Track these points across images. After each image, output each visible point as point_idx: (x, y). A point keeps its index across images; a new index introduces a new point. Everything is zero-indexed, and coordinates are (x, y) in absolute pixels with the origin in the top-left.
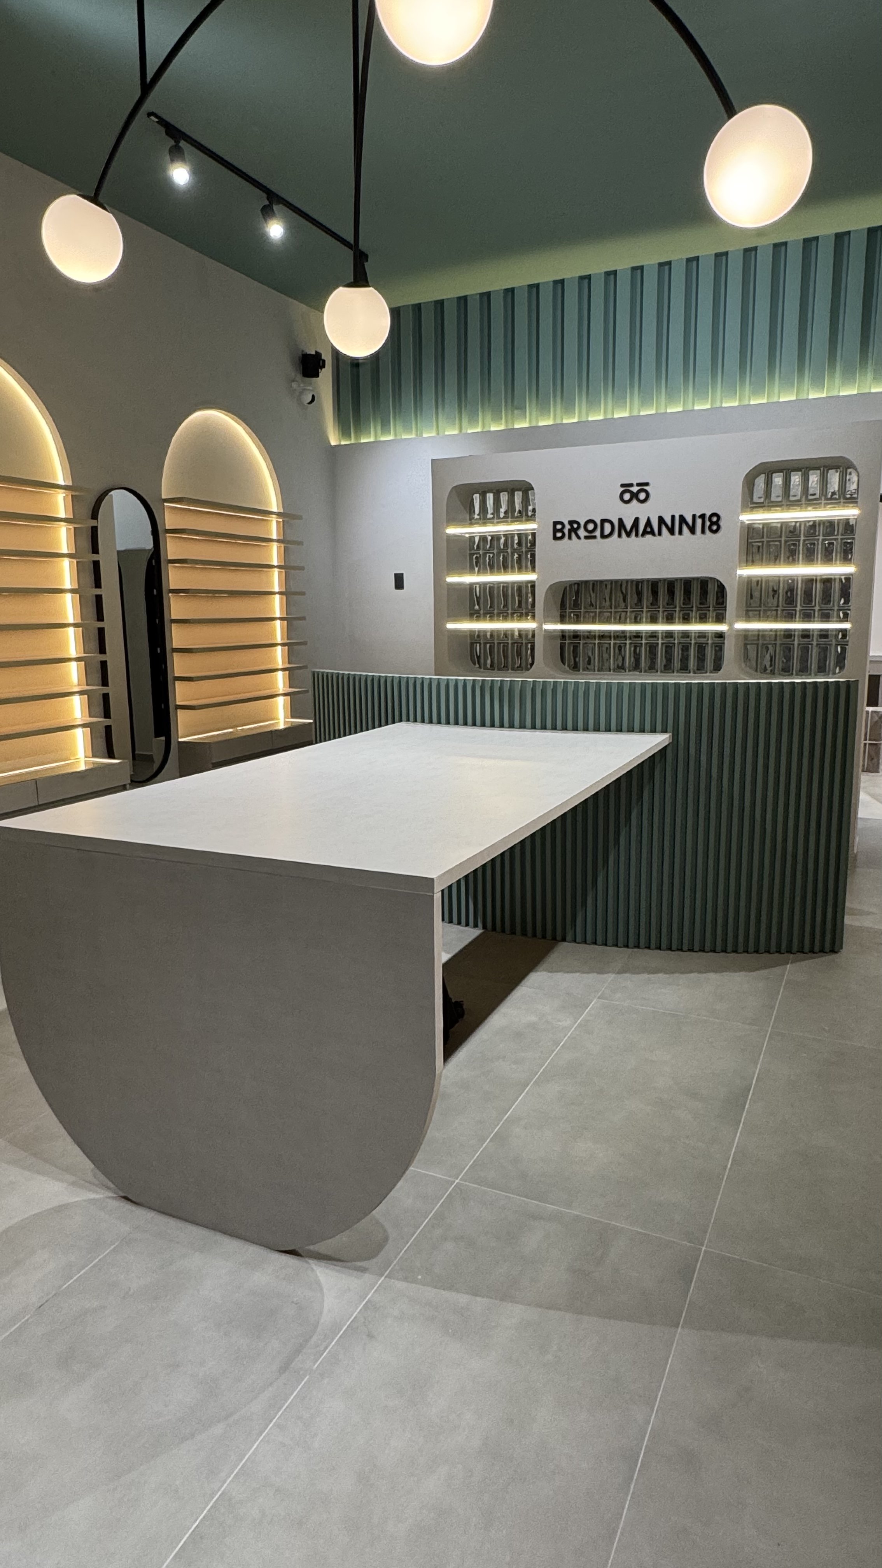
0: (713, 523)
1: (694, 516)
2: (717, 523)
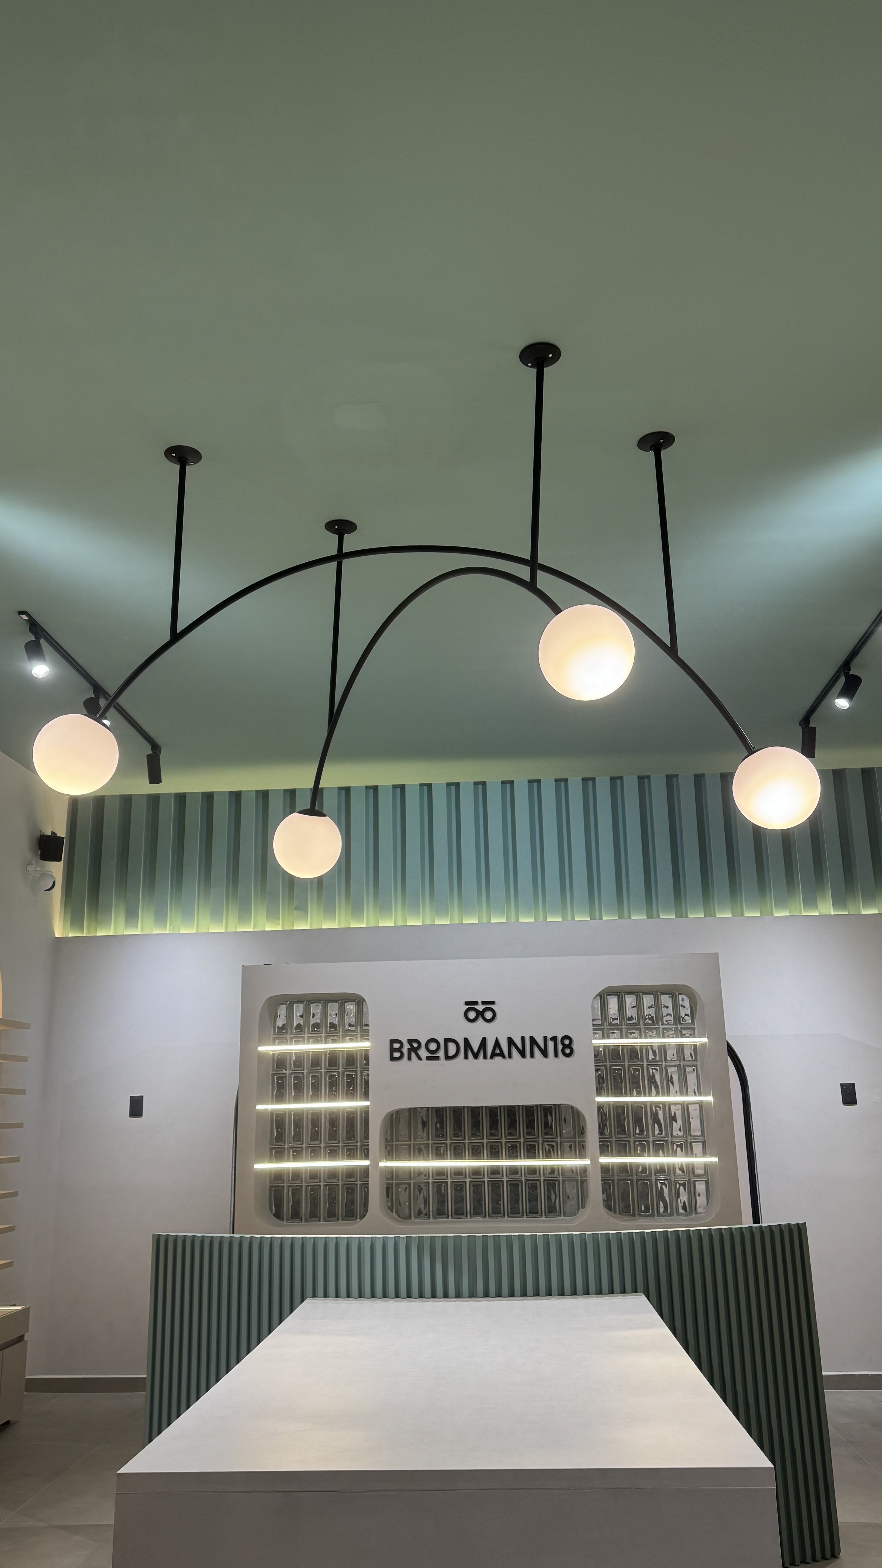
0: (566, 1046)
1: (545, 1038)
2: (569, 1046)
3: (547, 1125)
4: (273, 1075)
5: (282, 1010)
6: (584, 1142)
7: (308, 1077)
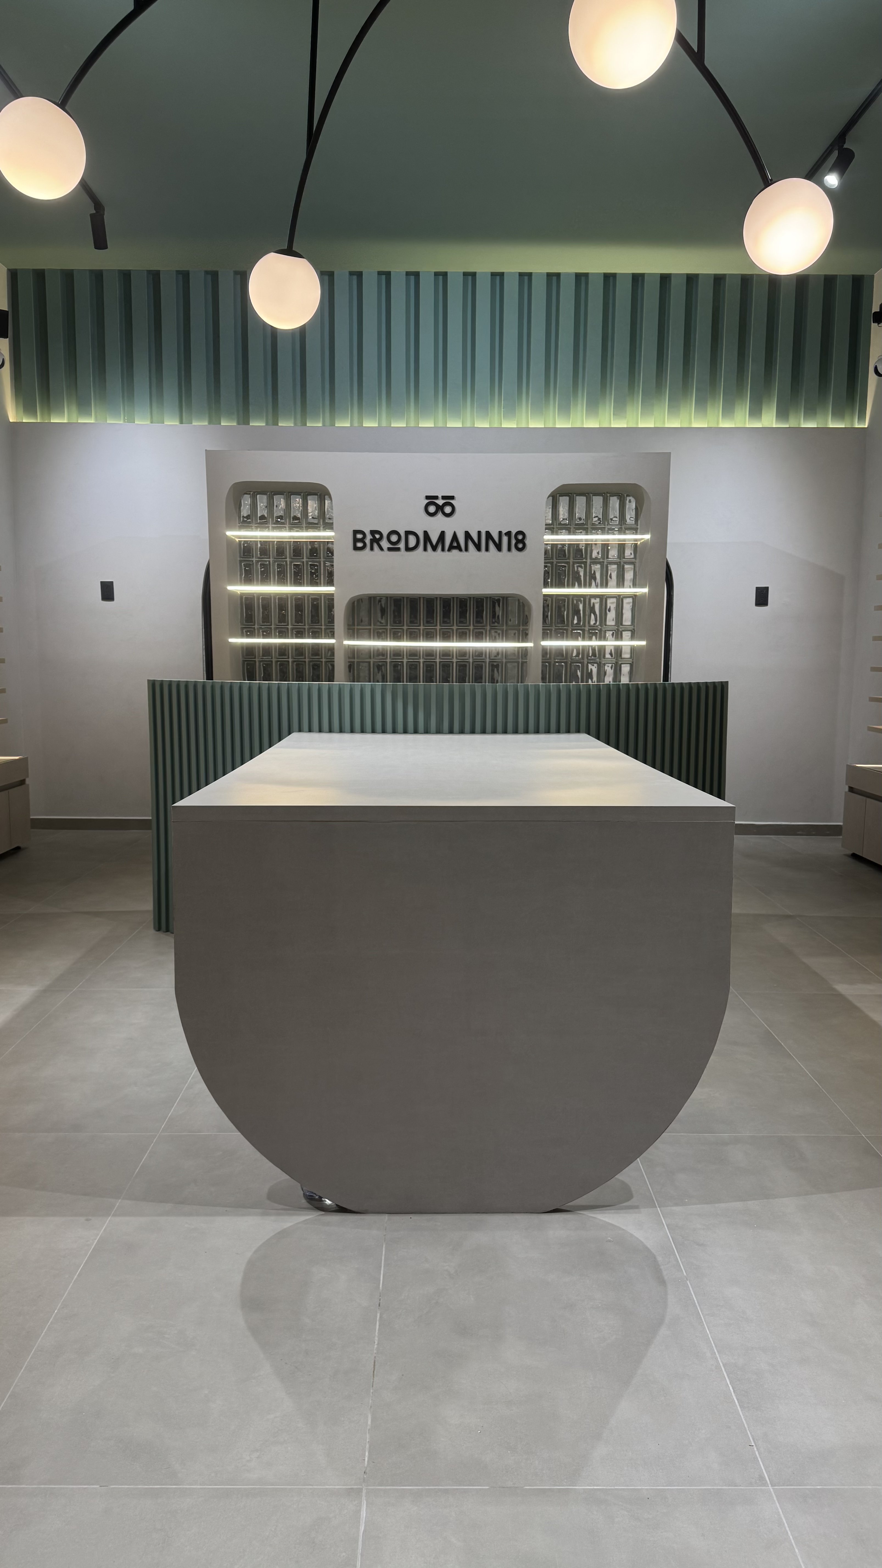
0: (519, 541)
1: (500, 533)
2: (522, 541)
3: (494, 615)
4: (241, 562)
5: (246, 501)
6: (527, 630)
7: (274, 565)
